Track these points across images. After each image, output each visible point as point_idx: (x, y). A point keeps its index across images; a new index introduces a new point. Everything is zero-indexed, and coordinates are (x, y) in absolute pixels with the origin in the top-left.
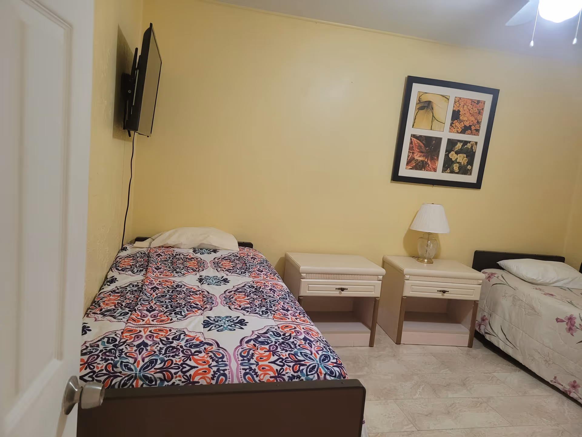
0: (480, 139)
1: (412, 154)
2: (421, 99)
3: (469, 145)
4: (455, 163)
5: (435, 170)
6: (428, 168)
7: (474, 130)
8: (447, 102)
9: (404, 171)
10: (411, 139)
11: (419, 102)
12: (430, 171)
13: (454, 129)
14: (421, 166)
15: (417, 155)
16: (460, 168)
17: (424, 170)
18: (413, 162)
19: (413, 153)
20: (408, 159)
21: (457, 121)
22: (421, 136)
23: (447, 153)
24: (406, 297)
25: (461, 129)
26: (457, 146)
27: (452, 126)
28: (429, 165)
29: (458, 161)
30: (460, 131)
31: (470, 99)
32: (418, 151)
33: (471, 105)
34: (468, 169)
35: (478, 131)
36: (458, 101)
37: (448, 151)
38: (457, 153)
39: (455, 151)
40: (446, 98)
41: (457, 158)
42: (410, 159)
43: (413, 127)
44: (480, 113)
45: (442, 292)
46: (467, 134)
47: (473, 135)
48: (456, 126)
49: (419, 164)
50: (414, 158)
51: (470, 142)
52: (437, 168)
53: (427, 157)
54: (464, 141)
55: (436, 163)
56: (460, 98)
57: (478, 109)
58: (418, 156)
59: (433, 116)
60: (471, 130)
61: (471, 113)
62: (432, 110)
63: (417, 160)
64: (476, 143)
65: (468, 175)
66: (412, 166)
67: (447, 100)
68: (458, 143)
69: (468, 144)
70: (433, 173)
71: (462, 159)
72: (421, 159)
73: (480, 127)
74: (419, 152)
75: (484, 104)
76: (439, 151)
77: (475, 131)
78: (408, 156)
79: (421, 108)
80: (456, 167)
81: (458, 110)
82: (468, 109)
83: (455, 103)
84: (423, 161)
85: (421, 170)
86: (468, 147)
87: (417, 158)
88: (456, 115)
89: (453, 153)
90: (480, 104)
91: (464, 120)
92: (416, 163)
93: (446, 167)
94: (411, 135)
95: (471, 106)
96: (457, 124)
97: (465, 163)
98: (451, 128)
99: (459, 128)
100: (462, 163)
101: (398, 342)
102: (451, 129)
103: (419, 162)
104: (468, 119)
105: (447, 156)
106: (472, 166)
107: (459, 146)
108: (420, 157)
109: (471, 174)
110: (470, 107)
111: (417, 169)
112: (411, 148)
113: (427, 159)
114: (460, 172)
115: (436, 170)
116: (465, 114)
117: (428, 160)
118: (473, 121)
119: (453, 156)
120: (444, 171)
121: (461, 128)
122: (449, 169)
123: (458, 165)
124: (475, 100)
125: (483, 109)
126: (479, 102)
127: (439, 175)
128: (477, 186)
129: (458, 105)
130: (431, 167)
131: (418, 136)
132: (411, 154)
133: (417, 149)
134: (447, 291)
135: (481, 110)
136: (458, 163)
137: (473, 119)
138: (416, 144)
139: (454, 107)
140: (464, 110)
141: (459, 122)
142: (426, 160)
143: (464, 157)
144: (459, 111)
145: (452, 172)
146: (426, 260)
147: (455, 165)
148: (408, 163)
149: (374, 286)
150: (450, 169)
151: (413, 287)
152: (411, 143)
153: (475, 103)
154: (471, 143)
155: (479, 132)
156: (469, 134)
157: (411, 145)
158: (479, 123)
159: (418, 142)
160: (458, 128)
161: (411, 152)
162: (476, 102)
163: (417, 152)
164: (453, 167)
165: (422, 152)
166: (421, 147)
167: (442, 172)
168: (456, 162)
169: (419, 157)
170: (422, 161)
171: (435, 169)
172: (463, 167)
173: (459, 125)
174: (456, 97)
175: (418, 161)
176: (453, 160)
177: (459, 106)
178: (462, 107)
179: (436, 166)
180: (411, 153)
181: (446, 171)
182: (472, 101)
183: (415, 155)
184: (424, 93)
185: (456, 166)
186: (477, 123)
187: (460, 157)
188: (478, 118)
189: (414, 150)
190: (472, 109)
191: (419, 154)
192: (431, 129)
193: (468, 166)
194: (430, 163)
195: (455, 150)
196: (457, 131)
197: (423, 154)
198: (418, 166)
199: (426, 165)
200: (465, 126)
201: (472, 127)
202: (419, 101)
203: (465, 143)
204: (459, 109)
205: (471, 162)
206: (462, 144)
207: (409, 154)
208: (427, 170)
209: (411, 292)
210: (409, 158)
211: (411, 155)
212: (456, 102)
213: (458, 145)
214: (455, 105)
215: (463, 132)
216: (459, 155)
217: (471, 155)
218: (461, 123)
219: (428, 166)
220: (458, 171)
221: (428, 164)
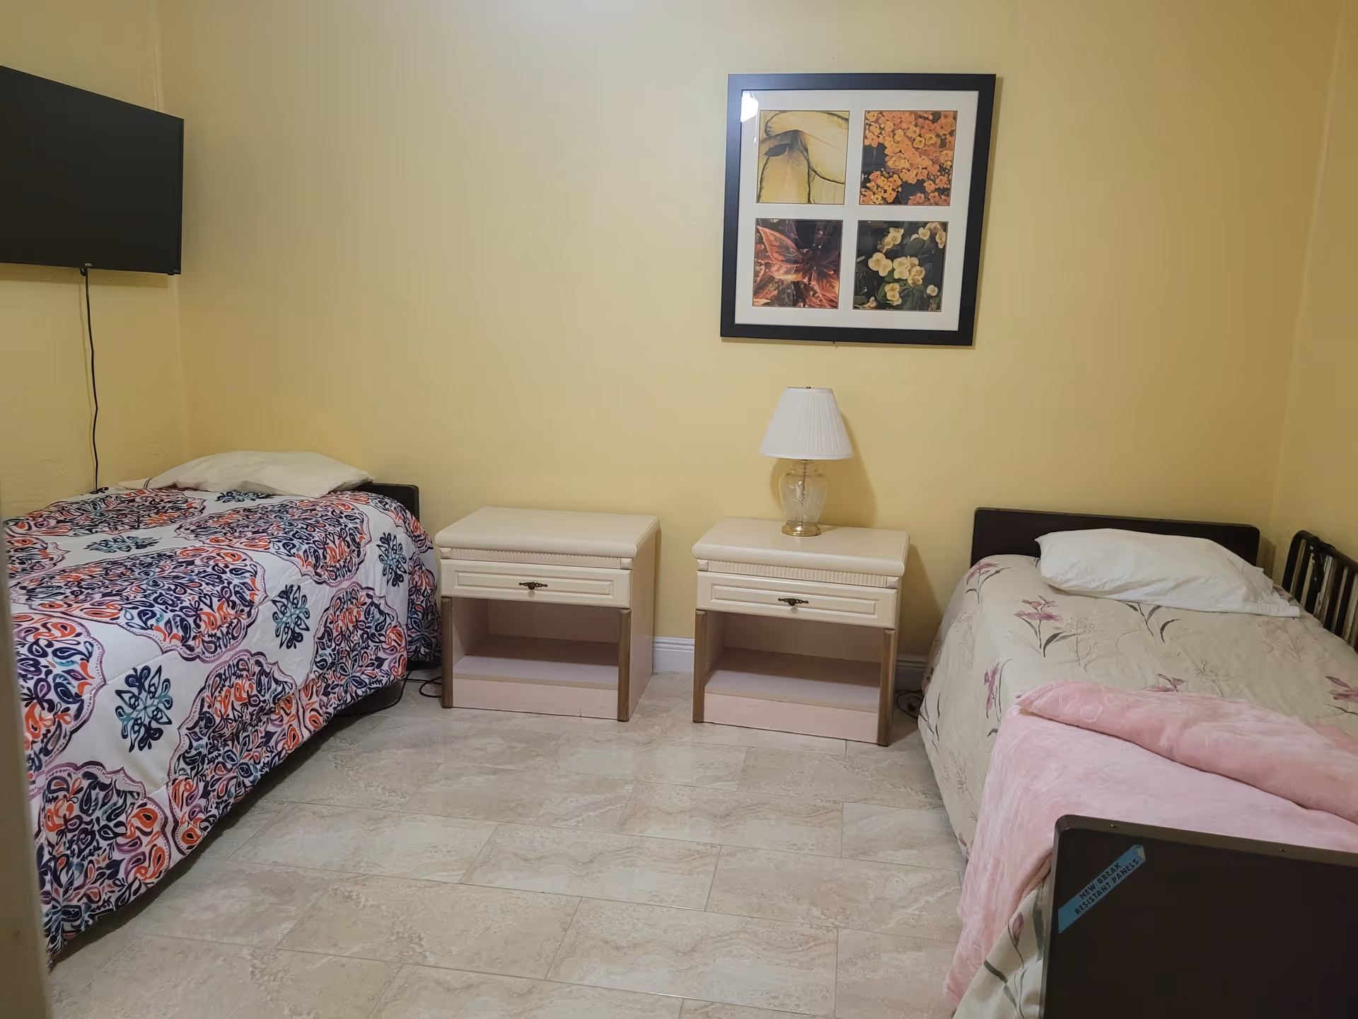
0: (956, 213)
1: (766, 266)
2: (770, 127)
3: (923, 234)
4: (890, 283)
5: (834, 304)
6: (815, 300)
7: (933, 192)
8: (845, 126)
9: (748, 311)
10: (757, 231)
11: (765, 136)
12: (821, 306)
13: (874, 194)
14: (793, 296)
15: (778, 270)
16: (905, 295)
17: (802, 304)
18: (771, 287)
19: (768, 265)
20: (755, 281)
21: (879, 173)
22: (782, 221)
23: (863, 258)
25: (894, 194)
26: (888, 239)
27: (868, 188)
28: (815, 292)
29: (896, 276)
30: (891, 196)
31: (911, 112)
32: (781, 258)
33: (916, 125)
34: (930, 297)
35: (945, 192)
36: (876, 121)
37: (864, 252)
38: (892, 255)
39: (884, 252)
40: (839, 117)
41: (893, 270)
42: (761, 281)
43: (758, 201)
44: (945, 143)
46: (914, 205)
47: (931, 204)
48: (878, 186)
49: (789, 291)
50: (771, 279)
51: (925, 224)
52: (837, 297)
53: (806, 272)
54: (906, 224)
55: (833, 288)
56: (881, 112)
57: (938, 136)
58: (782, 271)
59: (809, 167)
60: (923, 190)
61: (917, 149)
62: (805, 154)
63: (782, 281)
64: (944, 226)
65: (932, 310)
66: (769, 296)
67: (844, 122)
68: (892, 230)
69: (921, 230)
70: (829, 312)
71: (908, 270)
72: (791, 278)
73: (950, 181)
74: (782, 261)
75: (955, 118)
76: (839, 256)
77: (936, 194)
78: (756, 274)
79: (774, 152)
80: (892, 293)
81: (879, 143)
82: (908, 137)
83: (867, 126)
84: (798, 282)
85: (795, 305)
86: (921, 237)
87: (782, 278)
88: (874, 160)
89: (877, 256)
90: (942, 120)
91: (900, 168)
92: (780, 288)
93: (863, 294)
94: (757, 220)
95: (917, 129)
96: (881, 181)
97: (918, 280)
98: (866, 194)
99: (889, 190)
100: (910, 282)
102: (865, 195)
103: (788, 287)
104: (911, 164)
105: (862, 266)
106: (940, 286)
107: (894, 237)
108: (787, 273)
109: (939, 308)
110: (913, 131)
111: (782, 305)
112: (760, 254)
113: (807, 278)
114: (905, 307)
115: (837, 303)
116: (900, 151)
117: (810, 280)
118: (926, 168)
119: (879, 263)
120: (858, 304)
121: (893, 190)
122: (873, 298)
123: (897, 286)
124: (926, 112)
125: (952, 133)
126: (937, 116)
127: (847, 315)
128: (963, 336)
129: (878, 131)
130: (820, 296)
131: (775, 221)
132: (763, 267)
133: (776, 255)
135: (948, 136)
136: (899, 280)
137: (926, 162)
138: (771, 241)
139: (865, 137)
140: (898, 143)
141: (887, 175)
142: (806, 280)
143: (913, 266)
144: (882, 147)
145: (884, 305)
147: (887, 288)
148: (758, 291)
150: (876, 300)
152: (759, 240)
153: (927, 119)
154: (928, 226)
155: (948, 195)
156: (919, 204)
157: (759, 246)
158: (945, 171)
159: (776, 238)
160: (885, 191)
161: (763, 262)
162: (931, 117)
163: (778, 260)
164: (882, 294)
165: (787, 261)
166: (787, 248)
167: (855, 308)
168: (890, 278)
169: (785, 274)
170: (796, 284)
171: (832, 301)
172: (912, 291)
173: (889, 184)
174: (869, 112)
175: (783, 284)
176: (882, 274)
177: (881, 133)
178: (889, 136)
179: (835, 293)
180: (761, 265)
181: (864, 304)
182: (918, 115)
183: (774, 269)
184: (778, 112)
185: (893, 289)
186: (939, 171)
187: (901, 264)
188: (942, 160)
189: (768, 257)
190: (920, 136)
191: (786, 266)
192: (809, 202)
193: (926, 287)
194: (816, 288)
195: (883, 248)
196: (884, 199)
197: (796, 266)
198: (786, 295)
199: (808, 291)
200: (905, 185)
201: (925, 185)
202: (768, 134)
203: (913, 227)
204: (881, 140)
205: (935, 276)
206: (902, 231)
207: (758, 268)
208: (811, 306)
210: (759, 279)
211: (764, 269)
212: (870, 125)
213: (890, 236)
214: (867, 132)
215: (900, 200)
216: (897, 261)
217: (933, 258)
218: (892, 177)
219: (814, 295)
220: (900, 302)
221: (812, 289)
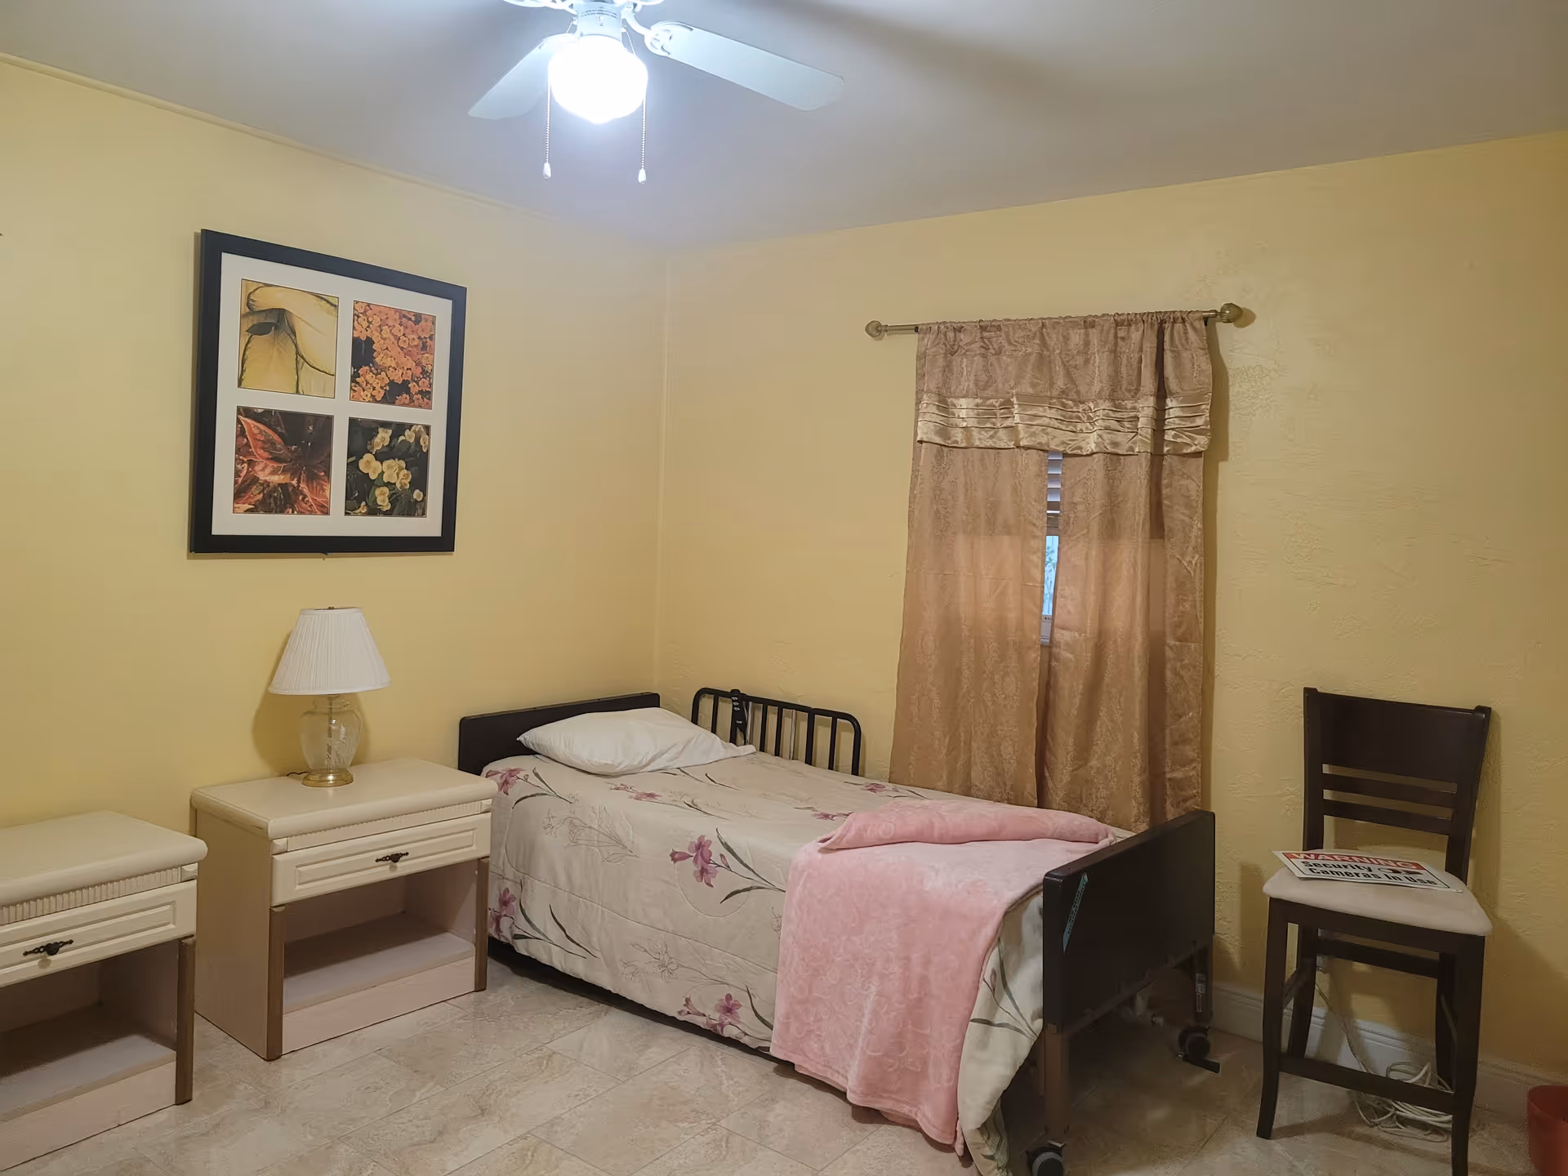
0: (435, 417)
1: (249, 465)
2: (254, 301)
3: (409, 436)
4: (379, 487)
5: (325, 510)
6: (304, 505)
7: (416, 394)
8: (334, 313)
9: (227, 519)
10: (238, 421)
11: (248, 310)
12: (311, 512)
13: (364, 390)
14: (279, 501)
15: (263, 470)
16: (394, 499)
17: (291, 510)
18: (255, 489)
19: (250, 463)
20: (236, 482)
21: (367, 368)
22: (268, 412)
23: (353, 459)
24: (283, 908)
25: (383, 392)
26: (377, 440)
27: (358, 383)
28: (305, 496)
29: (386, 479)
30: (379, 396)
31: (397, 310)
32: (266, 455)
33: (401, 325)
34: (416, 501)
35: (427, 394)
36: (364, 313)
37: (355, 454)
38: (381, 457)
39: (374, 453)
40: (328, 302)
41: (383, 472)
42: (243, 482)
43: (240, 385)
44: (426, 346)
45: (390, 859)
46: (400, 405)
47: (414, 406)
48: (367, 383)
49: (275, 494)
50: (255, 480)
51: (410, 426)
52: (328, 502)
53: (295, 473)
54: (393, 427)
55: (324, 490)
56: (369, 305)
57: (419, 338)
58: (268, 471)
59: (297, 353)
60: (408, 391)
61: (402, 348)
62: (293, 337)
63: (267, 483)
64: (427, 428)
65: (418, 516)
66: (253, 501)
67: (333, 308)
68: (380, 430)
69: (407, 432)
70: (319, 518)
71: (395, 472)
72: (277, 479)
73: (431, 385)
74: (268, 459)
75: (434, 323)
76: (329, 456)
77: (420, 396)
78: (237, 473)
79: (258, 330)
80: (382, 497)
81: (367, 337)
82: (393, 334)
83: (356, 317)
84: (286, 484)
85: (282, 512)
86: (408, 439)
87: (267, 478)
88: (362, 353)
89: (368, 457)
90: (423, 323)
91: (387, 365)
92: (265, 492)
93: (355, 498)
94: (238, 408)
95: (402, 328)
96: (369, 376)
97: (406, 484)
98: (356, 389)
99: (378, 387)
100: (398, 486)
101: (273, 1053)
102: (355, 391)
103: (275, 489)
104: (397, 363)
105: (352, 466)
106: (424, 491)
107: (383, 438)
108: (274, 473)
109: (423, 514)
110: (399, 330)
111: (269, 511)
112: (242, 450)
113: (296, 479)
114: (396, 510)
115: (328, 509)
116: (387, 349)
117: (299, 482)
118: (410, 369)
119: (370, 465)
120: (350, 510)
121: (382, 388)
122: (363, 503)
123: (386, 490)
124: (409, 312)
125: (431, 337)
126: (418, 318)
127: (338, 523)
128: (444, 543)
129: (365, 324)
130: (310, 500)
131: (260, 411)
132: (246, 465)
133: (261, 452)
134: (403, 853)
135: (428, 340)
136: (388, 484)
137: (411, 364)
138: (255, 435)
139: (354, 328)
140: (385, 339)
141: (375, 372)
142: (294, 482)
143: (401, 469)
144: (370, 341)
145: (374, 511)
146: (331, 777)
147: (377, 492)
148: (239, 494)
149: (172, 903)
150: (367, 505)
151: (300, 869)
152: (241, 433)
153: (410, 319)
154: (413, 427)
155: (430, 399)
156: (404, 405)
157: (240, 439)
158: (427, 374)
159: (261, 431)
160: (374, 389)
161: (245, 460)
162: (413, 318)
163: (264, 458)
164: (374, 498)
165: (276, 459)
166: (273, 444)
167: (346, 514)
168: (379, 482)
169: (269, 474)
170: (284, 486)
171: (323, 506)
172: (400, 496)
173: (377, 381)
174: (357, 302)
175: (268, 486)
176: (373, 477)
177: (368, 327)
178: (376, 330)
179: (326, 497)
180: (243, 462)
181: (356, 509)
182: (403, 315)
183: (258, 468)
184: (261, 285)
185: (383, 494)
186: (421, 373)
187: (389, 467)
188: (424, 362)
189: (251, 454)
190: (404, 335)
191: (272, 465)
192: (297, 392)
193: (413, 493)
194: (306, 491)
195: (373, 448)
196: (372, 396)
197: (282, 465)
198: (272, 500)
199: (297, 495)
200: (392, 383)
201: (409, 386)
202: (250, 309)
203: (399, 428)
204: (369, 334)
205: (420, 481)
206: (390, 432)
207: (239, 466)
208: (300, 513)
209: (298, 887)
210: (240, 480)
211: (246, 468)
212: (358, 317)
213: (379, 436)
214: (356, 322)
215: (389, 398)
216: (386, 463)
217: (417, 461)
218: (380, 374)
219: (303, 499)
220: (389, 507)
221: (302, 493)
